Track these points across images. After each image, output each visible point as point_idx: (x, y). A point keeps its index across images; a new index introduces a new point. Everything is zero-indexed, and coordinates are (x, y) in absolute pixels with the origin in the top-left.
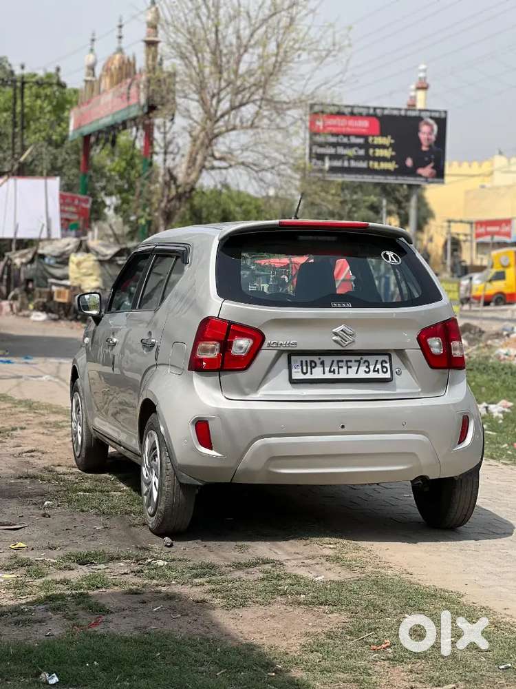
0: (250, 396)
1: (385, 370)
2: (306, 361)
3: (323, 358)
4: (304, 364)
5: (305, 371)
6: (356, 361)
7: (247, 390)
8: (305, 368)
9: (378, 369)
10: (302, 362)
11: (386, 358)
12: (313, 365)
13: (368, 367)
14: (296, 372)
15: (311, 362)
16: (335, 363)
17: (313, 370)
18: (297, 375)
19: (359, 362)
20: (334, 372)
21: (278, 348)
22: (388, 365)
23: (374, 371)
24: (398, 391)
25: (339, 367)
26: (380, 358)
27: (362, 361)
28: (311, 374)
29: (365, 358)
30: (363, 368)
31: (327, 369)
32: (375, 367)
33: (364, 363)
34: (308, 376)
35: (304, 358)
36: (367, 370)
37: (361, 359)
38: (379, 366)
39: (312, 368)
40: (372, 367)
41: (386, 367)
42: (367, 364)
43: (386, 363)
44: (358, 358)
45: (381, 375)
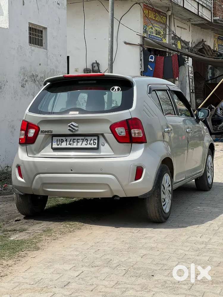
0: (36, 155)
1: (94, 143)
2: (59, 139)
3: (67, 138)
4: (58, 141)
5: (58, 144)
6: (82, 139)
7: (35, 152)
8: (58, 142)
9: (91, 143)
10: (57, 140)
11: (96, 138)
12: (62, 141)
13: (87, 142)
14: (54, 144)
15: (61, 140)
16: (72, 140)
17: (62, 143)
18: (55, 146)
19: (83, 140)
20: (71, 144)
21: (45, 133)
22: (96, 141)
23: (89, 144)
24: (102, 154)
25: (73, 142)
26: (93, 138)
27: (85, 139)
28: (61, 145)
29: (87, 138)
30: (85, 143)
31: (68, 143)
32: (90, 142)
33: (85, 140)
34: (59, 146)
35: (58, 138)
36: (86, 143)
37: (85, 138)
38: (92, 142)
39: (62, 142)
40: (89, 142)
41: (95, 142)
42: (86, 140)
43: (96, 140)
44: (83, 138)
45: (93, 146)
